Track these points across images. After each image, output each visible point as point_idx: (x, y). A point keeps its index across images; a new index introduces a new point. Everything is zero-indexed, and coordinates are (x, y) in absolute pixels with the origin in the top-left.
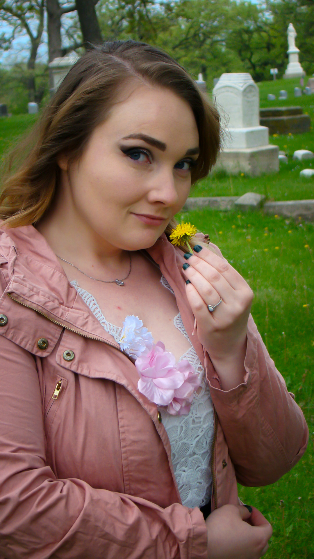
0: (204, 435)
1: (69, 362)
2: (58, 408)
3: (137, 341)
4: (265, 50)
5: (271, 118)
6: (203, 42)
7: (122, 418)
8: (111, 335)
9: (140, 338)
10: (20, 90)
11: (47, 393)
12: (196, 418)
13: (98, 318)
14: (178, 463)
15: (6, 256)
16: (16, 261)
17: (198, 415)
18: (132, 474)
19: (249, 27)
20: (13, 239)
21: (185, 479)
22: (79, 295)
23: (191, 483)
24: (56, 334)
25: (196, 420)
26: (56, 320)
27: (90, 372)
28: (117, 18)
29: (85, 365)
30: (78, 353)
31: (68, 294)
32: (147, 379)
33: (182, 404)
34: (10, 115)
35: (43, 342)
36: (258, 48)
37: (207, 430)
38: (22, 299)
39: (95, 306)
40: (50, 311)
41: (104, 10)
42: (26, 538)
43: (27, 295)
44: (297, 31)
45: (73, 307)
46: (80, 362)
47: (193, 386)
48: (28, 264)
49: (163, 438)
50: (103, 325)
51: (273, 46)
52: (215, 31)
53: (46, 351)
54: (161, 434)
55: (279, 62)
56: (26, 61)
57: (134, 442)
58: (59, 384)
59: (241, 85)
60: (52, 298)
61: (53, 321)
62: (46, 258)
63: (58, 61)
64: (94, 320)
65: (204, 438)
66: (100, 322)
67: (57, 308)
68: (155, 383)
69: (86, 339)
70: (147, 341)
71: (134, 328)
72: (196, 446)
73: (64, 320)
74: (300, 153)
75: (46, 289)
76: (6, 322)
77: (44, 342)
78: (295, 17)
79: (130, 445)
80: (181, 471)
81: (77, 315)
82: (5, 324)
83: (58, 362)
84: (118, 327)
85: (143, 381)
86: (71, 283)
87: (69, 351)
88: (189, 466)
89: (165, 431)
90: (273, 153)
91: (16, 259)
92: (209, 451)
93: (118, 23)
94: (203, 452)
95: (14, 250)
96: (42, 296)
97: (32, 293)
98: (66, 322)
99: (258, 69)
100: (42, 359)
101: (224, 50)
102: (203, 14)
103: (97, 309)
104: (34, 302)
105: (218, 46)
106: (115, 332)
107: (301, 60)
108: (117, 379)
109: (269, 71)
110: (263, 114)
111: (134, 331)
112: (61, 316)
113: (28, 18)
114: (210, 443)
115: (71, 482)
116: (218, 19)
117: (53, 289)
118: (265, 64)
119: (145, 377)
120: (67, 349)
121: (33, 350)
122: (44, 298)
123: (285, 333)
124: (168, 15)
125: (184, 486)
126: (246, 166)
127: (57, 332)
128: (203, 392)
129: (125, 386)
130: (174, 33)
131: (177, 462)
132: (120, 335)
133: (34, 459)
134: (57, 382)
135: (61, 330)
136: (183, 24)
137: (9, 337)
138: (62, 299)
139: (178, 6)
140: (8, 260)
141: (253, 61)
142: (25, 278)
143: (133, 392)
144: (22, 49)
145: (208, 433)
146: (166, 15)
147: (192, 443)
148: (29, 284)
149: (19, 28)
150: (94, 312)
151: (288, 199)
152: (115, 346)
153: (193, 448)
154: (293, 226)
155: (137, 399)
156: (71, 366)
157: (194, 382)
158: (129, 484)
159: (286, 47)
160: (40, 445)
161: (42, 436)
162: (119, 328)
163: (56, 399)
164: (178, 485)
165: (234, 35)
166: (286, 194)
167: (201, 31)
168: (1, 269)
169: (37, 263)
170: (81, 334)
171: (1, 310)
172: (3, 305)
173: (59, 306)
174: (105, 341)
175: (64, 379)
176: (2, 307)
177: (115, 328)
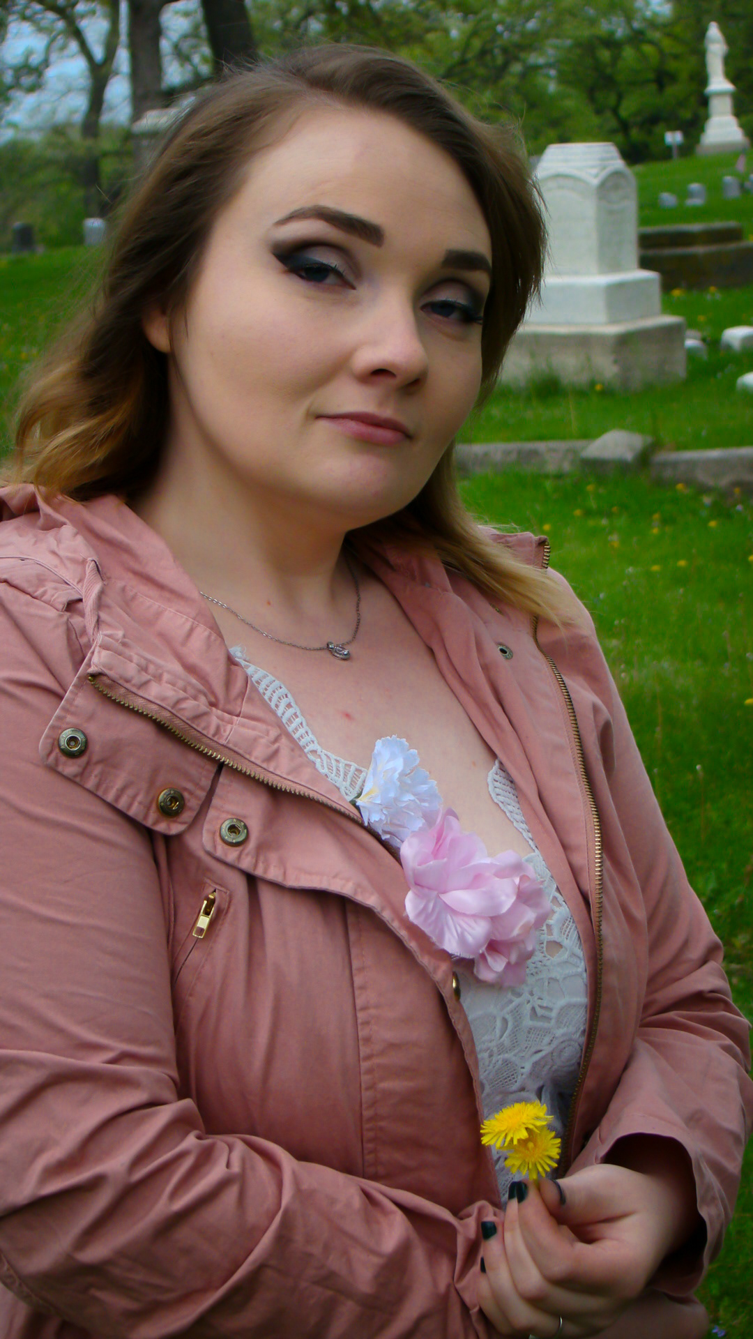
0: (552, 1053)
1: (235, 849)
2: (206, 960)
3: (403, 805)
4: (653, 87)
5: (667, 252)
6: (502, 70)
7: (362, 988)
8: (332, 783)
9: (412, 798)
10: (64, 188)
11: (179, 919)
12: (540, 1007)
13: (299, 739)
15: (75, 584)
16: (103, 597)
17: (545, 1004)
18: (382, 1124)
19: (612, 33)
20: (89, 543)
22: (252, 682)
24: (203, 779)
25: (540, 1012)
26: (202, 743)
27: (285, 873)
28: (295, 13)
29: (273, 857)
30: (255, 825)
31: (228, 684)
32: (426, 892)
33: (508, 956)
34: (41, 250)
35: (173, 797)
36: (636, 83)
38: (122, 691)
39: (290, 712)
40: (189, 722)
42: (139, 1276)
43: (134, 681)
44: (729, 40)
45: (240, 712)
46: (262, 848)
47: (532, 911)
48: (128, 605)
49: (463, 1037)
50: (311, 757)
51: (672, 77)
52: (531, 43)
53: (180, 820)
54: (459, 1027)
55: (686, 115)
56: (78, 118)
57: (392, 1046)
58: (209, 901)
59: (594, 171)
60: (191, 691)
61: (195, 746)
62: (172, 591)
63: (154, 118)
64: (292, 746)
66: (306, 750)
67: (205, 714)
68: (445, 901)
69: (277, 795)
70: (426, 804)
71: (399, 771)
72: (531, 1073)
73: (223, 745)
74: (736, 335)
75: (177, 668)
76: (83, 748)
77: (174, 799)
78: (723, 7)
79: (382, 1053)
81: (251, 733)
82: (81, 753)
83: (209, 847)
84: (348, 763)
85: (417, 895)
86: (232, 652)
87: (235, 820)
90: (671, 334)
91: (102, 593)
93: (297, 26)
95: (96, 569)
96: (169, 685)
97: (145, 677)
98: (227, 750)
99: (635, 134)
100: (168, 839)
101: (552, 87)
103: (297, 717)
104: (151, 698)
105: (540, 80)
106: (342, 776)
107: (740, 110)
109: (662, 139)
110: (646, 241)
111: (400, 779)
112: (214, 735)
113: (83, 16)
115: (246, 1147)
116: (537, 14)
117: (191, 669)
118: (654, 120)
119: (423, 888)
120: (230, 817)
121: (146, 817)
122: (175, 690)
123: (704, 768)
126: (607, 368)
127: (204, 774)
128: (563, 955)
129: (375, 910)
130: (435, 50)
132: (353, 782)
134: (204, 895)
135: (212, 769)
136: (455, 27)
137: (91, 783)
138: (215, 695)
140: (84, 593)
141: (624, 113)
142: (126, 640)
143: (395, 925)
144: (69, 90)
147: (523, 1065)
148: (137, 653)
149: (60, 41)
150: (289, 726)
151: (709, 445)
152: (347, 812)
153: (524, 1076)
154: (722, 510)
155: (405, 943)
156: (239, 857)
157: (538, 904)
158: (375, 1151)
159: (701, 78)
160: (166, 1050)
162: (350, 766)
163: (202, 937)
165: (578, 51)
166: (704, 433)
167: (499, 43)
168: (68, 614)
169: (148, 602)
170: (263, 781)
171: (70, 718)
172: (77, 707)
173: (208, 710)
174: (322, 799)
175: (223, 889)
176: (73, 709)
177: (340, 765)
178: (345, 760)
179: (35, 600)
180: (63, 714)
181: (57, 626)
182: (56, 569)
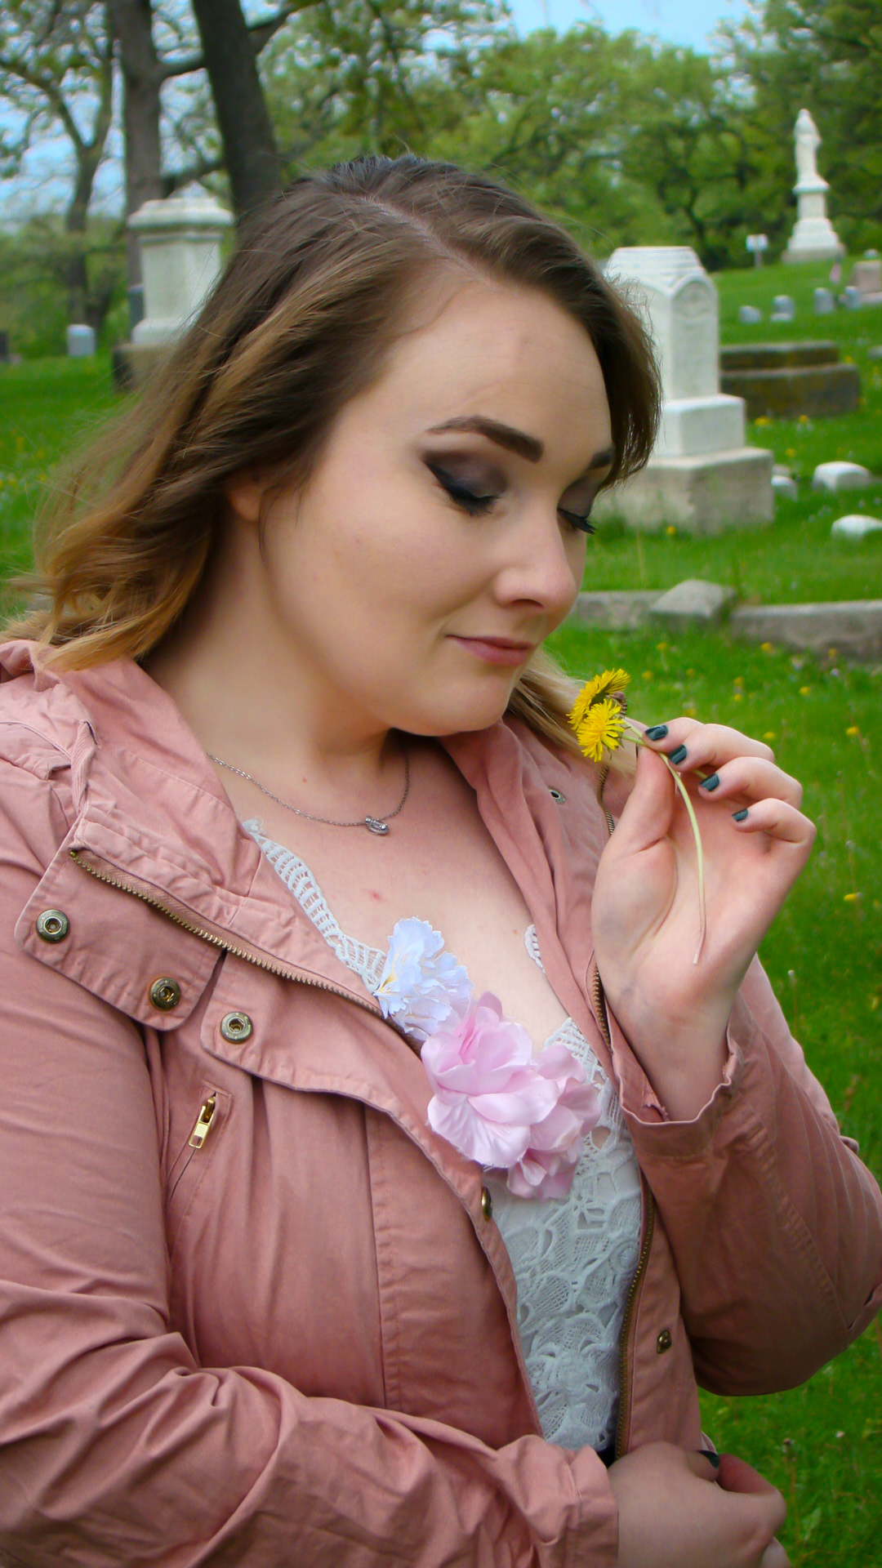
0: (609, 1260)
1: (237, 1046)
2: (205, 1174)
3: (427, 992)
4: (734, 183)
5: (752, 374)
6: (557, 161)
7: (382, 1205)
8: (352, 971)
9: (436, 983)
10: (45, 290)
11: (173, 1130)
12: (590, 1210)
13: (318, 923)
14: (537, 1332)
15: (65, 749)
16: (95, 763)
17: (595, 1205)
18: (406, 1358)
19: (686, 120)
20: (84, 703)
21: (553, 1377)
22: (266, 859)
23: (569, 1388)
24: (203, 967)
25: (590, 1217)
26: (202, 926)
27: (294, 1075)
28: (318, 91)
29: (281, 1055)
30: (261, 1019)
31: (236, 858)
32: (453, 1095)
33: (547, 1167)
34: (16, 361)
35: (167, 988)
36: (713, 178)
37: (619, 1246)
38: (109, 868)
39: (311, 891)
40: (186, 903)
41: (280, 70)
42: (118, 1531)
43: (124, 857)
44: (823, 131)
45: (249, 892)
46: (267, 1045)
47: (578, 1117)
48: (125, 771)
49: (494, 1262)
50: (330, 942)
51: (755, 172)
52: (591, 129)
53: (176, 1014)
54: (489, 1250)
55: (771, 216)
56: (62, 208)
57: (416, 1271)
58: (209, 1106)
59: (670, 279)
60: (191, 868)
61: (193, 930)
62: (175, 756)
63: (152, 211)
64: (307, 929)
65: (609, 1267)
66: (325, 935)
67: (206, 894)
68: (475, 1107)
69: (286, 984)
70: (454, 991)
71: (419, 955)
72: (587, 1288)
73: (225, 929)
74: (831, 472)
75: (178, 842)
76: (64, 932)
77: (168, 990)
78: (816, 91)
79: (404, 1279)
80: (543, 1353)
81: (262, 915)
82: (62, 938)
83: (207, 1044)
84: (374, 949)
85: (443, 1101)
86: (245, 825)
87: (237, 1014)
88: (566, 1341)
89: (499, 1241)
90: (757, 469)
91: (94, 757)
92: (620, 1303)
93: (319, 106)
94: (601, 1305)
95: (89, 732)
96: (166, 862)
97: (138, 852)
98: (231, 935)
99: (712, 237)
100: (161, 1035)
101: (616, 181)
102: (558, 80)
103: (317, 898)
104: (143, 876)
105: (601, 171)
106: (365, 964)
107: (833, 212)
108: (370, 1096)
109: (743, 243)
110: (729, 362)
111: (420, 963)
112: (216, 917)
113: (70, 92)
114: (623, 1280)
115: (240, 1378)
116: (599, 95)
117: (195, 843)
118: (732, 222)
119: (449, 1090)
120: (232, 1009)
121: (136, 1009)
122: (171, 867)
123: (797, 973)
124: (461, 84)
125: (551, 1395)
126: (682, 507)
127: (205, 962)
128: (612, 1142)
129: (392, 1116)
130: (476, 136)
131: (533, 1330)
132: (379, 971)
133: (138, 1312)
134: (202, 1100)
135: (214, 956)
136: (503, 109)
137: (73, 972)
138: (220, 871)
139: (489, 61)
140: (72, 759)
141: (699, 212)
142: (116, 811)
143: (414, 1133)
144: (52, 175)
145: (620, 1255)
146: (452, 85)
147: (575, 1280)
148: (129, 826)
149: (43, 118)
150: (307, 908)
151: (801, 599)
152: (365, 1004)
153: (577, 1293)
154: (814, 674)
155: (426, 1154)
156: (241, 1056)
157: (585, 1107)
158: (398, 1387)
159: (788, 173)
160: (153, 1275)
161: (158, 1250)
162: (375, 953)
163: (200, 1147)
164: (534, 1392)
165: (646, 140)
166: (794, 585)
167: (554, 128)
168: (52, 782)
169: (150, 768)
170: (271, 969)
171: (50, 898)
172: (57, 885)
173: (211, 890)
174: (337, 988)
175: (224, 1093)
176: (53, 888)
177: (364, 952)
178: (371, 947)
179: (16, 768)
180: (42, 893)
181: (38, 796)
182: (45, 734)
